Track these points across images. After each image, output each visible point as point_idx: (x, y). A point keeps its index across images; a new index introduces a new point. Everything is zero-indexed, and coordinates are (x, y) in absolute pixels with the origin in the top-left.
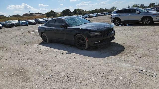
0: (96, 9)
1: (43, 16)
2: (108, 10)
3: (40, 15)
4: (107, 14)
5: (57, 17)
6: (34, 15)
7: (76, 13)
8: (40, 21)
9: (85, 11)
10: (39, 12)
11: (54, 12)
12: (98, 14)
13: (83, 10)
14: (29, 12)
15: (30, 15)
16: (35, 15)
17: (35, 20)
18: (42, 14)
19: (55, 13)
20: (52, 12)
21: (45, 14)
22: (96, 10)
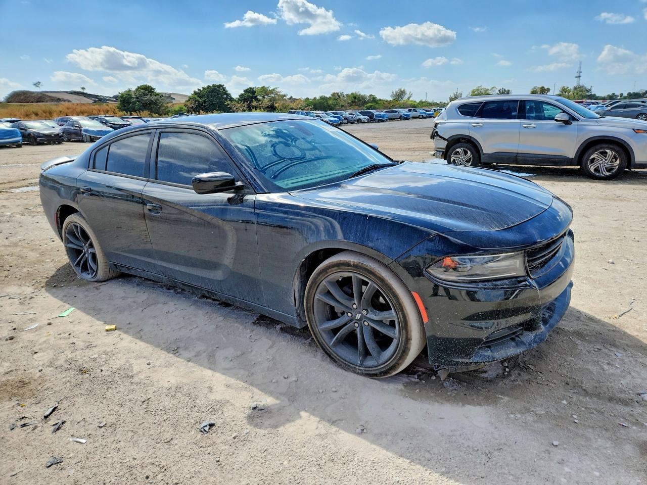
0: (334, 94)
1: (104, 106)
2: (380, 100)
3: (90, 101)
4: (382, 116)
5: (166, 113)
6: (59, 100)
7: (254, 103)
8: (86, 131)
9: (288, 97)
10: (83, 88)
11: (157, 91)
12: (347, 114)
13: (282, 93)
14: (37, 84)
15: (41, 98)
16: (65, 101)
17: (62, 122)
18: (99, 100)
19: (161, 96)
20: (148, 90)
21: (116, 97)
22: (336, 96)
